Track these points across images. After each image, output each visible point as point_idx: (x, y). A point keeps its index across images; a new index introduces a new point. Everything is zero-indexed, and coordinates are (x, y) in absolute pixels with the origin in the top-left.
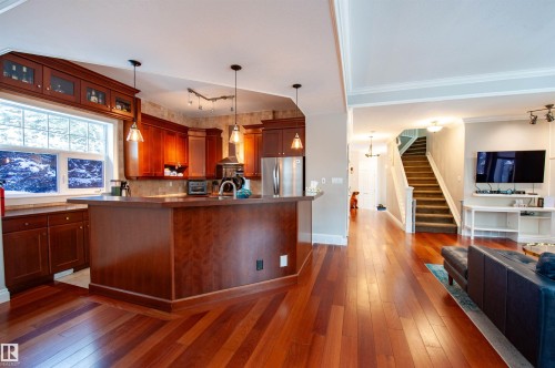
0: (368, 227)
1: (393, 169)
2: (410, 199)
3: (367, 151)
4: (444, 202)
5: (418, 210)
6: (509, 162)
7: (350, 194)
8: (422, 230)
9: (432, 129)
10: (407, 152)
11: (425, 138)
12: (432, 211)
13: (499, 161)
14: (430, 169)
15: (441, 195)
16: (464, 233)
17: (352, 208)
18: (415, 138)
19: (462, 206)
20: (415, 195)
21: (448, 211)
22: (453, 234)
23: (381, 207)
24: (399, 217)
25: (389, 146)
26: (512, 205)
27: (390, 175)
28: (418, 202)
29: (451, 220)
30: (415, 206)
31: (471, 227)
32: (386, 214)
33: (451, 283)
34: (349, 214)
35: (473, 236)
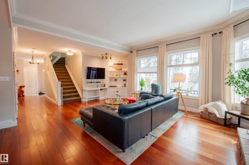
0: (33, 107)
1: (48, 72)
2: (60, 88)
3: (30, 60)
4: (75, 88)
5: (64, 93)
6: (94, 72)
7: (17, 88)
8: (66, 102)
9: (69, 54)
10: (55, 63)
11: (64, 58)
12: (70, 93)
13: (92, 71)
14: (68, 73)
15: (73, 85)
16: (83, 100)
17: (19, 96)
18: (59, 57)
19: (82, 89)
20: (62, 85)
21: (76, 92)
22: (79, 101)
23: (41, 94)
24: (53, 98)
25: (45, 59)
26: (97, 87)
27: (46, 75)
28: (64, 89)
29: (78, 95)
30: (62, 91)
31: (86, 97)
32: (45, 97)
33: (84, 125)
34: (17, 101)
35: (87, 100)
